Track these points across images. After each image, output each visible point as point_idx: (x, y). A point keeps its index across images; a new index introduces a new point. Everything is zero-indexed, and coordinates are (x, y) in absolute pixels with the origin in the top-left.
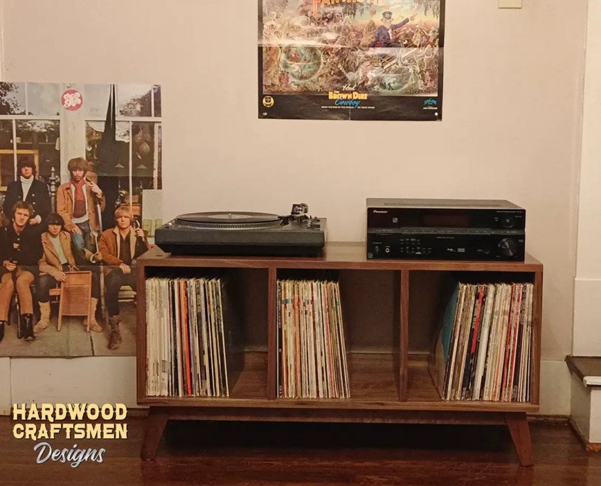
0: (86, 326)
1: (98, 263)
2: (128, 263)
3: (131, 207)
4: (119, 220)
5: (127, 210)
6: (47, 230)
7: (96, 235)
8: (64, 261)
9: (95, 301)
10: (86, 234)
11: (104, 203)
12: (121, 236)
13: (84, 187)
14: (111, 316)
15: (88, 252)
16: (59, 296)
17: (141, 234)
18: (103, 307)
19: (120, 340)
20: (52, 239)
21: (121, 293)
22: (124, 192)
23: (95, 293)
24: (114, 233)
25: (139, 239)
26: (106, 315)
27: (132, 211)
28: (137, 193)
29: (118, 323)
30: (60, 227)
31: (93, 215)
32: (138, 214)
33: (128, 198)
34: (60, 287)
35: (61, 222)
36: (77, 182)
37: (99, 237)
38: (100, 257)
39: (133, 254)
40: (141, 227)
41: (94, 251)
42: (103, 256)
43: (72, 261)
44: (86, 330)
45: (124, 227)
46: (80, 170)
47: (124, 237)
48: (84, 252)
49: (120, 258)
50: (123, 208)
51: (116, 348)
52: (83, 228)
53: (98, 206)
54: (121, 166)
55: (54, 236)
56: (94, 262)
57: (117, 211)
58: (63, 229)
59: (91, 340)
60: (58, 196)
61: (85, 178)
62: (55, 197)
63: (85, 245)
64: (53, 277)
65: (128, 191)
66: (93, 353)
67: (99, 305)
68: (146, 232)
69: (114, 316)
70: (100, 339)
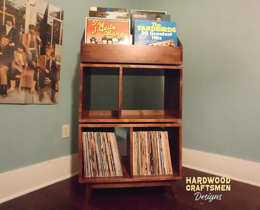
0: (31, 92)
1: (37, 67)
2: (48, 69)
3: (51, 49)
4: (47, 53)
5: (50, 50)
6: (17, 50)
7: (38, 56)
8: (23, 64)
9: (35, 82)
10: (34, 55)
11: (41, 45)
12: (47, 59)
13: (34, 37)
14: (41, 88)
15: (34, 63)
16: (20, 79)
17: (54, 59)
18: (38, 85)
19: (44, 98)
20: (19, 54)
21: (45, 80)
22: (49, 43)
23: (35, 79)
24: (44, 57)
25: (53, 61)
26: (39, 88)
27: (51, 50)
28: (54, 44)
29: (43, 92)
30: (23, 50)
31: (37, 48)
32: (53, 52)
33: (50, 45)
34: (20, 75)
35: (24, 48)
36: (32, 34)
37: (38, 58)
38: (38, 65)
39: (50, 67)
40: (54, 57)
41: (36, 62)
42: (39, 65)
43: (27, 65)
44: (31, 94)
45: (48, 55)
46: (33, 30)
47: (48, 59)
48: (32, 62)
49: (46, 67)
50: (48, 49)
51: (42, 101)
52: (32, 52)
53: (39, 45)
54: (48, 33)
55: (20, 53)
56: (35, 67)
57: (46, 49)
58: (24, 51)
59: (33, 97)
60: (23, 37)
61: (35, 33)
62: (22, 37)
63: (33, 59)
64: (18, 70)
65: (51, 43)
66: (33, 103)
67: (36, 84)
68: (55, 59)
69: (42, 89)
70: (36, 97)
